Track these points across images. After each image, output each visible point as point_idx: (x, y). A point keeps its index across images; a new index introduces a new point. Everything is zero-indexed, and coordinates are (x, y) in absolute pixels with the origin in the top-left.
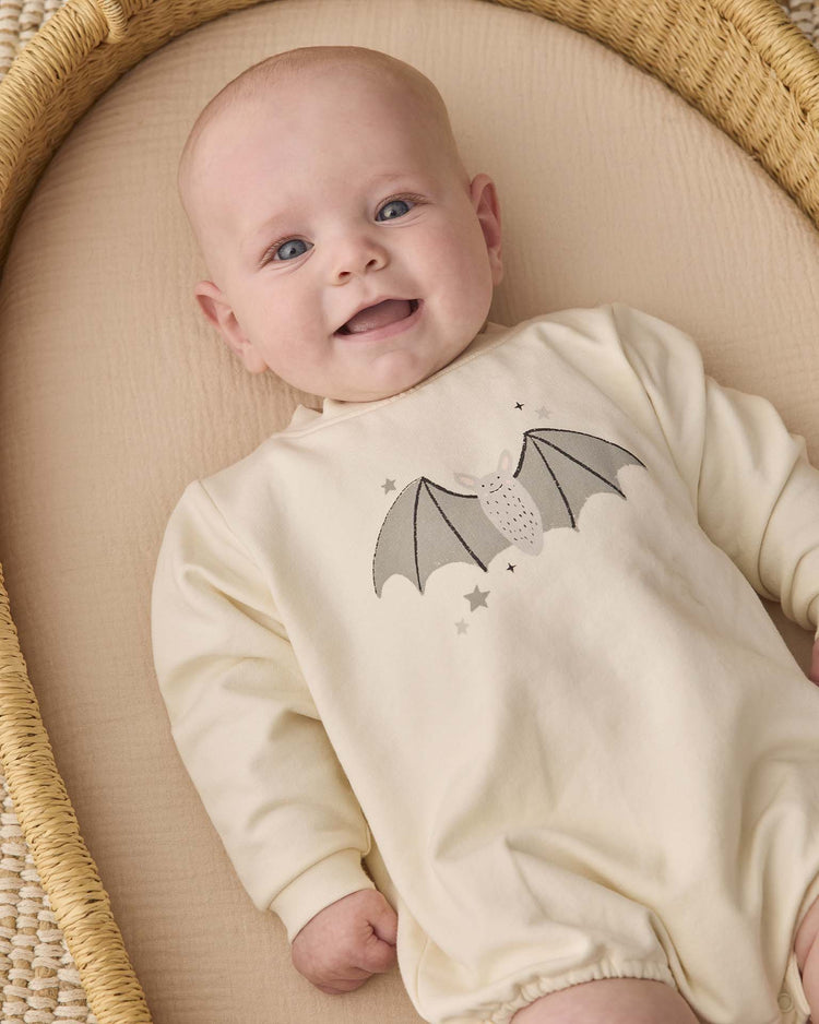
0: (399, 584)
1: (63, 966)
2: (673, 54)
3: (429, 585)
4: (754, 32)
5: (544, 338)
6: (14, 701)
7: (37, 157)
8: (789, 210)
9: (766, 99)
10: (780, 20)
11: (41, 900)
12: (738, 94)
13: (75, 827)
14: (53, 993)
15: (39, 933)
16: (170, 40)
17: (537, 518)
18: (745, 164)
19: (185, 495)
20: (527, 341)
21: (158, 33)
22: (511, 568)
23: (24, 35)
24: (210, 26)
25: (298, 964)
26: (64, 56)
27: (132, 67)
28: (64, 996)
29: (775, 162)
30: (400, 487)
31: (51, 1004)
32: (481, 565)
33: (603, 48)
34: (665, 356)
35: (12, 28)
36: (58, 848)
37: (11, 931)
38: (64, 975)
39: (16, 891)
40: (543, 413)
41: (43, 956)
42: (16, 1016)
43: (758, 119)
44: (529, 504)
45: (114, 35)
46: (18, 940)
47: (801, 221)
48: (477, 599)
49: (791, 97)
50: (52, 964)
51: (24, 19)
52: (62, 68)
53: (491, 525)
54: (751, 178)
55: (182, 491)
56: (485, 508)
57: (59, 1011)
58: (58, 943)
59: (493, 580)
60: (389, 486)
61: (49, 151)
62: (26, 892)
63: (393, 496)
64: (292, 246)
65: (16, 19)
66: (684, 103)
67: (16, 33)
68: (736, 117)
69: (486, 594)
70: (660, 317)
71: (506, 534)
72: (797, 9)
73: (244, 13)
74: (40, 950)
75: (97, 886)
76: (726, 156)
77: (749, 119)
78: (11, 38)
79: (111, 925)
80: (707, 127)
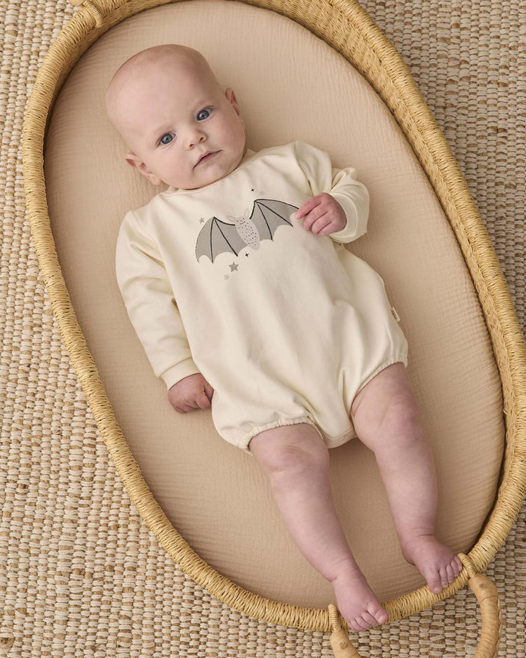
0: (205, 259)
1: (76, 401)
2: (331, 31)
3: (215, 260)
4: (360, 28)
5: (265, 162)
6: (61, 295)
7: (65, 72)
8: (376, 100)
9: (367, 53)
10: (371, 23)
11: (67, 376)
12: (357, 49)
13: (85, 344)
14: (72, 412)
15: (66, 388)
16: (121, 22)
17: (258, 235)
18: (359, 79)
19: (126, 217)
20: (257, 165)
21: (116, 20)
22: (247, 255)
23: (58, 14)
24: (137, 16)
25: (171, 401)
26: (78, 35)
27: (104, 33)
28: (76, 413)
29: (372, 78)
30: (206, 221)
31: (71, 416)
32: (235, 253)
33: (302, 27)
34: (317, 163)
35: (53, 11)
36: (79, 352)
37: (55, 388)
38: (76, 405)
39: (57, 372)
40: (262, 193)
41: (68, 397)
42: (57, 420)
43: (365, 60)
44: (255, 229)
45: (98, 24)
46: (58, 391)
47: (380, 104)
48: (234, 267)
49: (375, 55)
50: (71, 400)
51: (58, 7)
52: (77, 39)
53: (240, 238)
54: (361, 86)
55: (125, 214)
56: (238, 230)
57: (74, 419)
58: (74, 392)
59: (240, 260)
60: (202, 220)
61: (70, 69)
62: (61, 372)
63: (203, 224)
64: (166, 138)
65: (54, 7)
66: (335, 52)
67: (54, 13)
68: (357, 58)
69: (237, 265)
70: (315, 146)
71: (245, 241)
72: (388, 7)
73: (152, 10)
74: (66, 395)
75: (94, 366)
76: (351, 76)
77: (362, 60)
78: (53, 15)
79: (99, 380)
80: (344, 62)
